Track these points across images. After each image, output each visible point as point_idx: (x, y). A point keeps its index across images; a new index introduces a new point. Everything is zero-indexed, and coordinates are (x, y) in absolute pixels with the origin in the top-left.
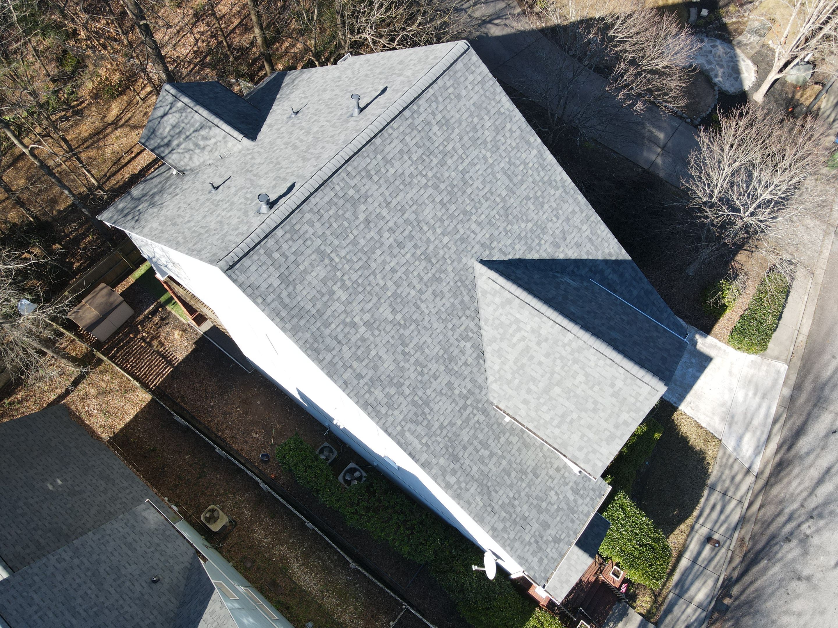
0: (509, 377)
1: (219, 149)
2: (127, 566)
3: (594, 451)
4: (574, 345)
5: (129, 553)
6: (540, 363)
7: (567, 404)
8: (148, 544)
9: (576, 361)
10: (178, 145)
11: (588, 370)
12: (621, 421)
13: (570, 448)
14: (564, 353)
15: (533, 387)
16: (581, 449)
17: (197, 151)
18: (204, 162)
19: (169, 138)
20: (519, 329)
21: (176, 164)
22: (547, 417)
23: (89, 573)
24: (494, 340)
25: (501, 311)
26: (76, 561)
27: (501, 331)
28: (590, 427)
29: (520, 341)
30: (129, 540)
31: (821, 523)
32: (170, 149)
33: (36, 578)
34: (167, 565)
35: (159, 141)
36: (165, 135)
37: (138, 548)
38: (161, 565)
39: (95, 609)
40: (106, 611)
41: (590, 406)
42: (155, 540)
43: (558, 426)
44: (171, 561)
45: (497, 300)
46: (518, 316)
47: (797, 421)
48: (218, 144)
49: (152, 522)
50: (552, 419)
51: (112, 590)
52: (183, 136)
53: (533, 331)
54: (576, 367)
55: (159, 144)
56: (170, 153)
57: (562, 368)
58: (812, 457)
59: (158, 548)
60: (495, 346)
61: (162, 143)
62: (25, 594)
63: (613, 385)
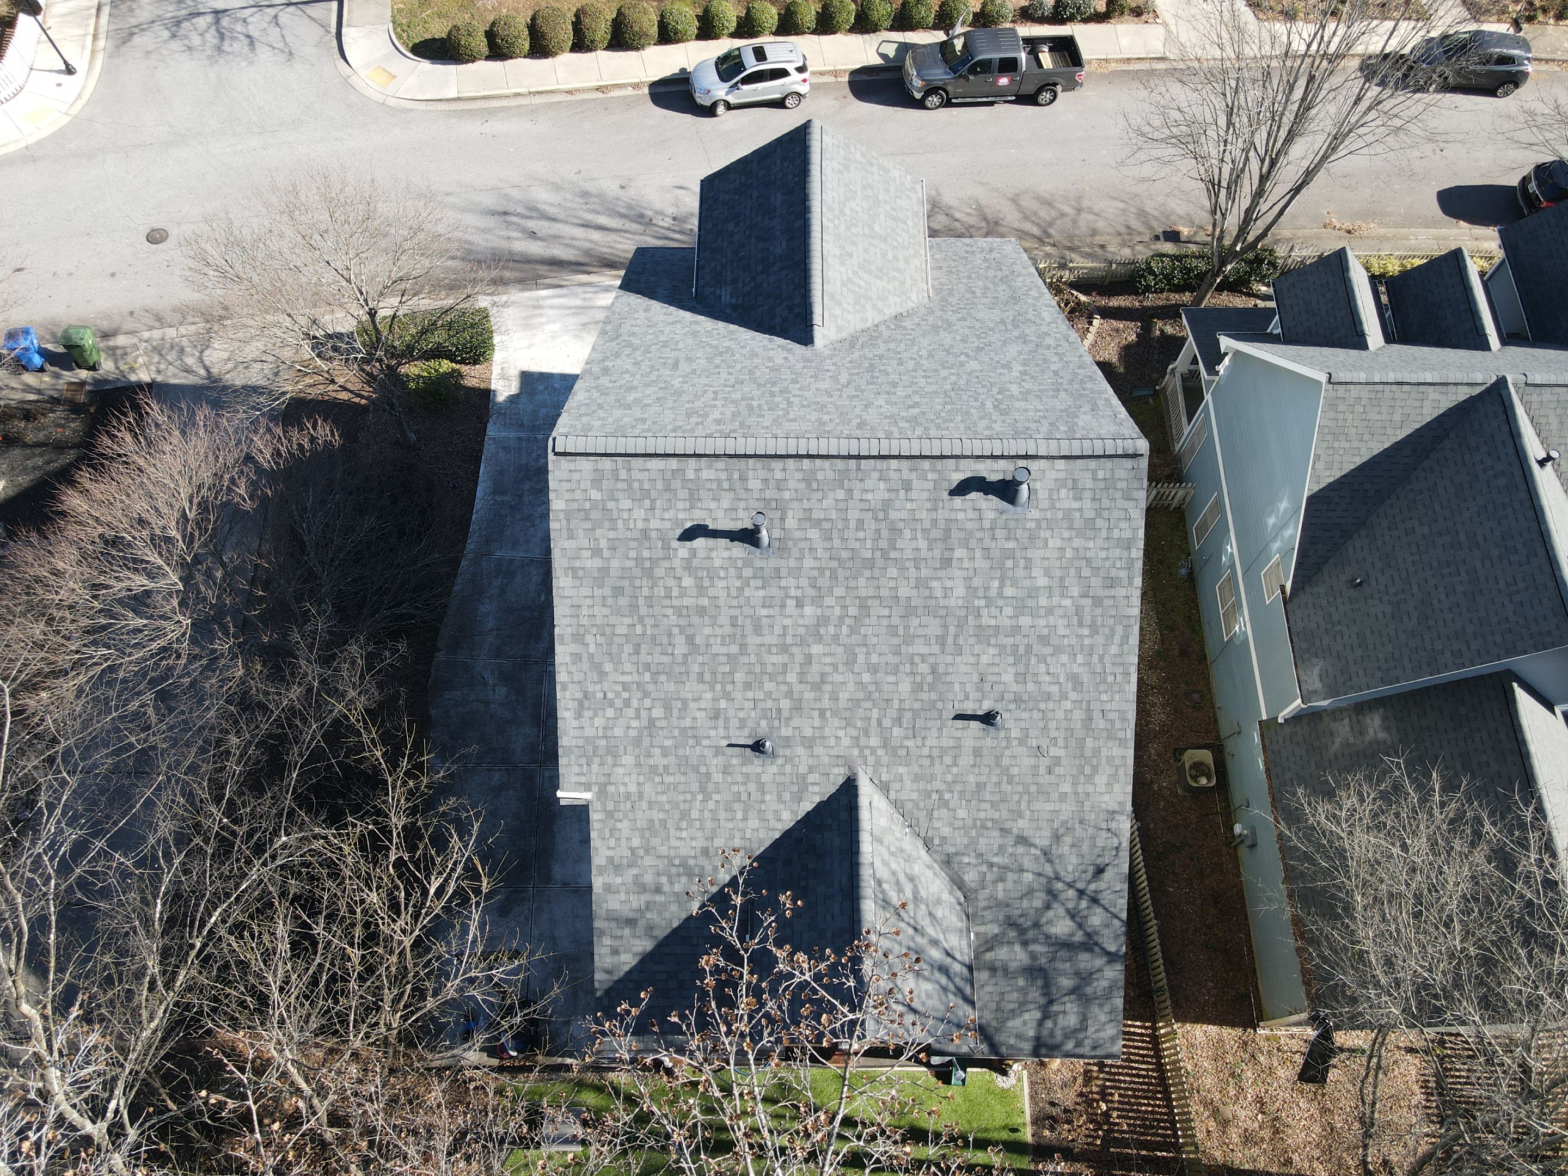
0: (897, 283)
1: (897, 844)
2: (1380, 616)
3: (903, 184)
4: (830, 216)
5: (1368, 633)
6: (866, 250)
7: (882, 217)
8: (1339, 639)
9: (842, 212)
10: (935, 943)
11: (842, 199)
12: (864, 161)
13: (915, 208)
14: (843, 227)
15: (890, 256)
16: (909, 198)
17: (923, 893)
18: (929, 867)
19: (937, 975)
20: (850, 280)
21: (961, 931)
22: (905, 236)
23: (1431, 622)
24: (875, 307)
25: (845, 305)
26: (1438, 645)
27: (863, 301)
28: (887, 190)
29: (860, 278)
30: (1359, 652)
31: (649, 213)
32: (949, 960)
33: (1498, 639)
34: (1331, 599)
35: (951, 996)
36: (937, 986)
37: (1354, 636)
38: (1340, 600)
39: (1447, 571)
40: (1435, 564)
41: (870, 192)
42: (1326, 640)
43: (906, 223)
44: (1324, 603)
45: (838, 311)
46: (839, 284)
47: (542, 269)
48: (893, 849)
49: (1316, 671)
50: (903, 230)
51: (1415, 588)
52: (919, 939)
53: (842, 263)
54: (847, 211)
55: (955, 995)
56: (954, 958)
57: (856, 226)
58: (578, 243)
59: (1329, 626)
60: (880, 304)
61: (951, 987)
62: (1521, 621)
63: (840, 172)
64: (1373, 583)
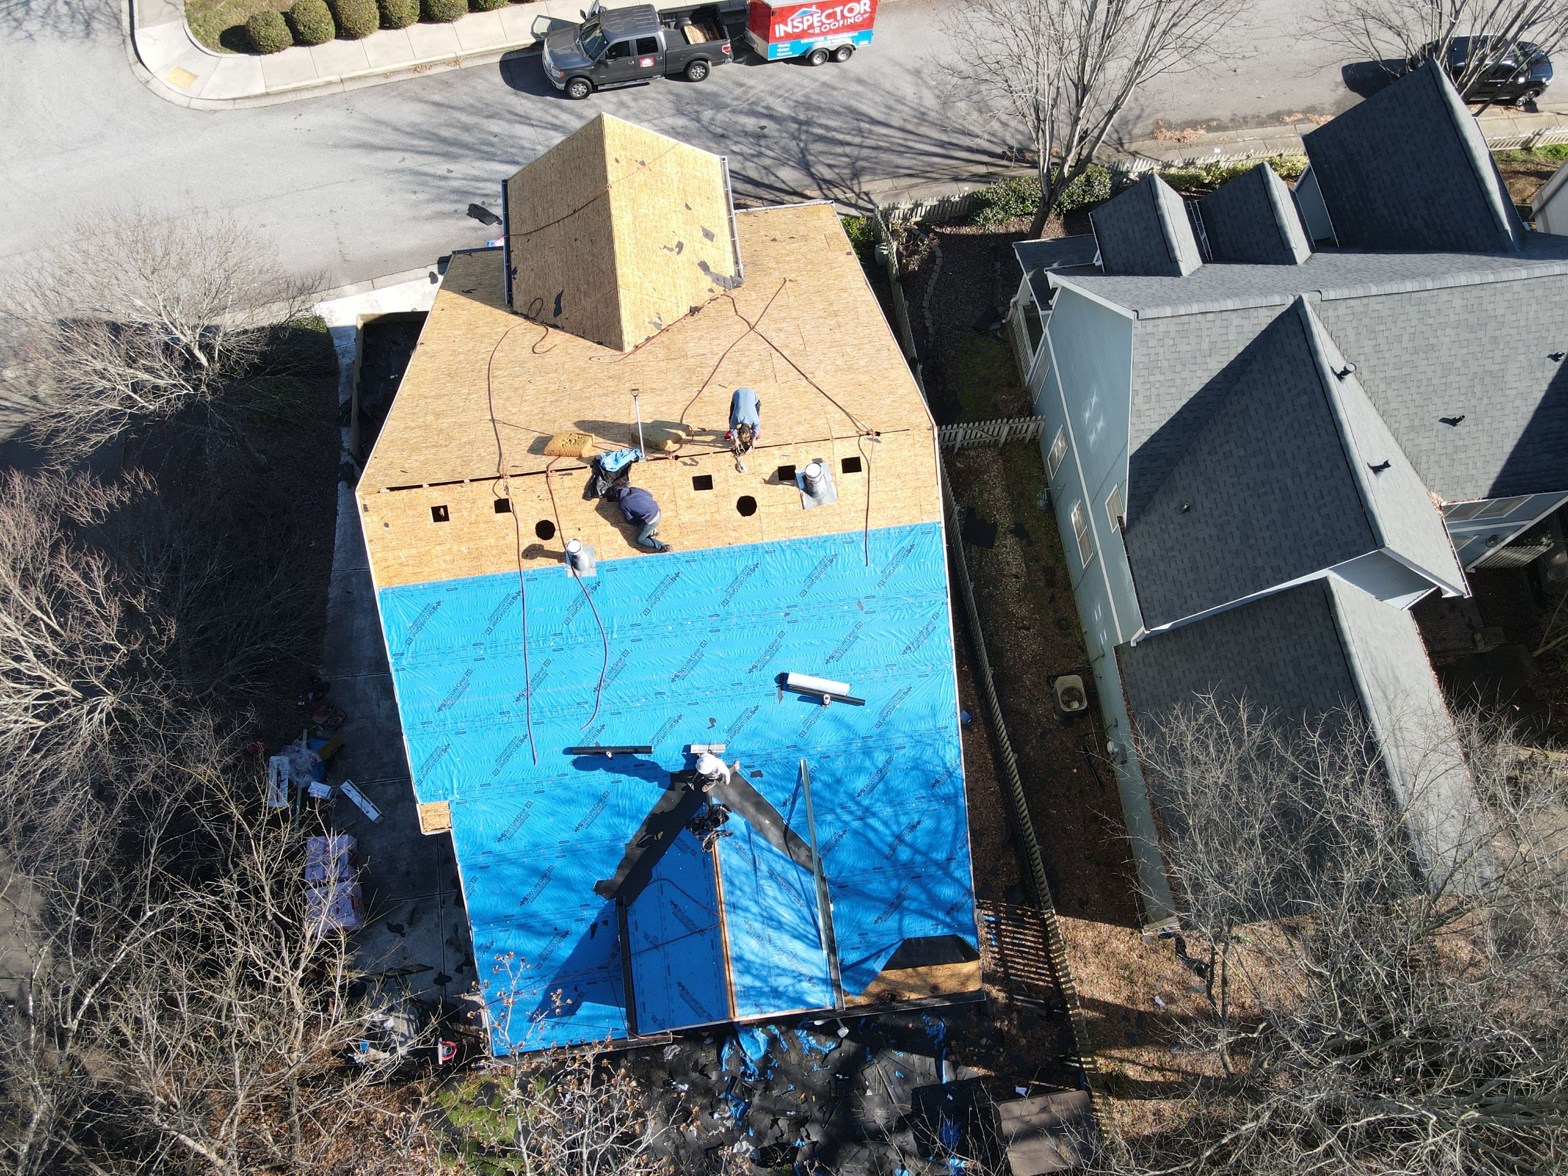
2: (1207, 539)
5: (1198, 557)
8: (1173, 564)
23: (1252, 541)
26: (1260, 563)
30: (1191, 576)
34: (1164, 526)
37: (1186, 561)
38: (1171, 527)
39: (1262, 490)
40: (1252, 485)
42: (1162, 566)
44: (1158, 530)
51: (1236, 510)
59: (1164, 552)
64: (1199, 507)
